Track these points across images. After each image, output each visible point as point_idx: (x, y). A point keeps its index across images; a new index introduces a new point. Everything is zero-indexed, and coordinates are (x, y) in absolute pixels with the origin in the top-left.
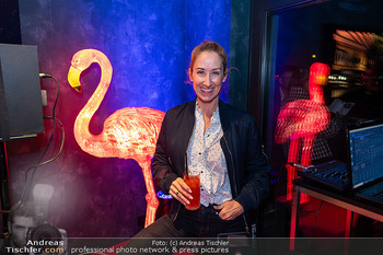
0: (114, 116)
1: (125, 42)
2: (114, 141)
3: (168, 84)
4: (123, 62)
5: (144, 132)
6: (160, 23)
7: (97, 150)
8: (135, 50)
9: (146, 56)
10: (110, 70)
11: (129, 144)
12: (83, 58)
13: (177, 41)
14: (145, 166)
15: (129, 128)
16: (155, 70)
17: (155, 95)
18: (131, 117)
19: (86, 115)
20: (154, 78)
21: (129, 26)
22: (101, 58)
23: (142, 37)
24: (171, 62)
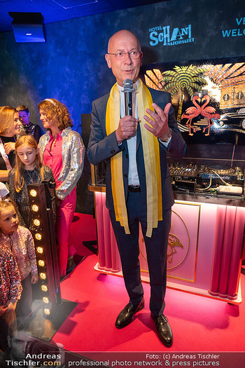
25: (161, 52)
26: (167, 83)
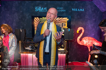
0: (84, 38)
1: (87, 25)
2: (83, 42)
3: (97, 32)
4: (87, 28)
5: (89, 41)
7: (80, 44)
8: (90, 26)
9: (92, 27)
10: (84, 30)
11: (86, 43)
12: (80, 28)
15: (86, 40)
16: (94, 30)
17: (93, 35)
18: (87, 38)
19: (79, 38)
21: (89, 22)
22: (82, 28)
23: (91, 24)
25: (39, 13)
26: (40, 21)
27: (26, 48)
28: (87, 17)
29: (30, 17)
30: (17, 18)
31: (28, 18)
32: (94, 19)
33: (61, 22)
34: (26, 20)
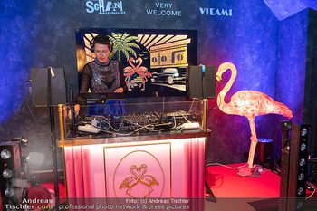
1: (242, 57)
2: (237, 106)
3: (266, 78)
6: (262, 44)
7: (227, 111)
8: (248, 60)
9: (254, 63)
10: (236, 72)
11: (245, 107)
13: (272, 53)
14: (251, 120)
15: (245, 100)
16: (259, 70)
17: (258, 84)
18: (245, 94)
20: (257, 75)
21: (245, 48)
22: (232, 66)
23: (252, 53)
24: (269, 65)
27: (81, 128)
28: (240, 33)
29: (67, 31)
30: (23, 36)
31: (60, 34)
32: (259, 41)
33: (168, 48)
34: (54, 42)
